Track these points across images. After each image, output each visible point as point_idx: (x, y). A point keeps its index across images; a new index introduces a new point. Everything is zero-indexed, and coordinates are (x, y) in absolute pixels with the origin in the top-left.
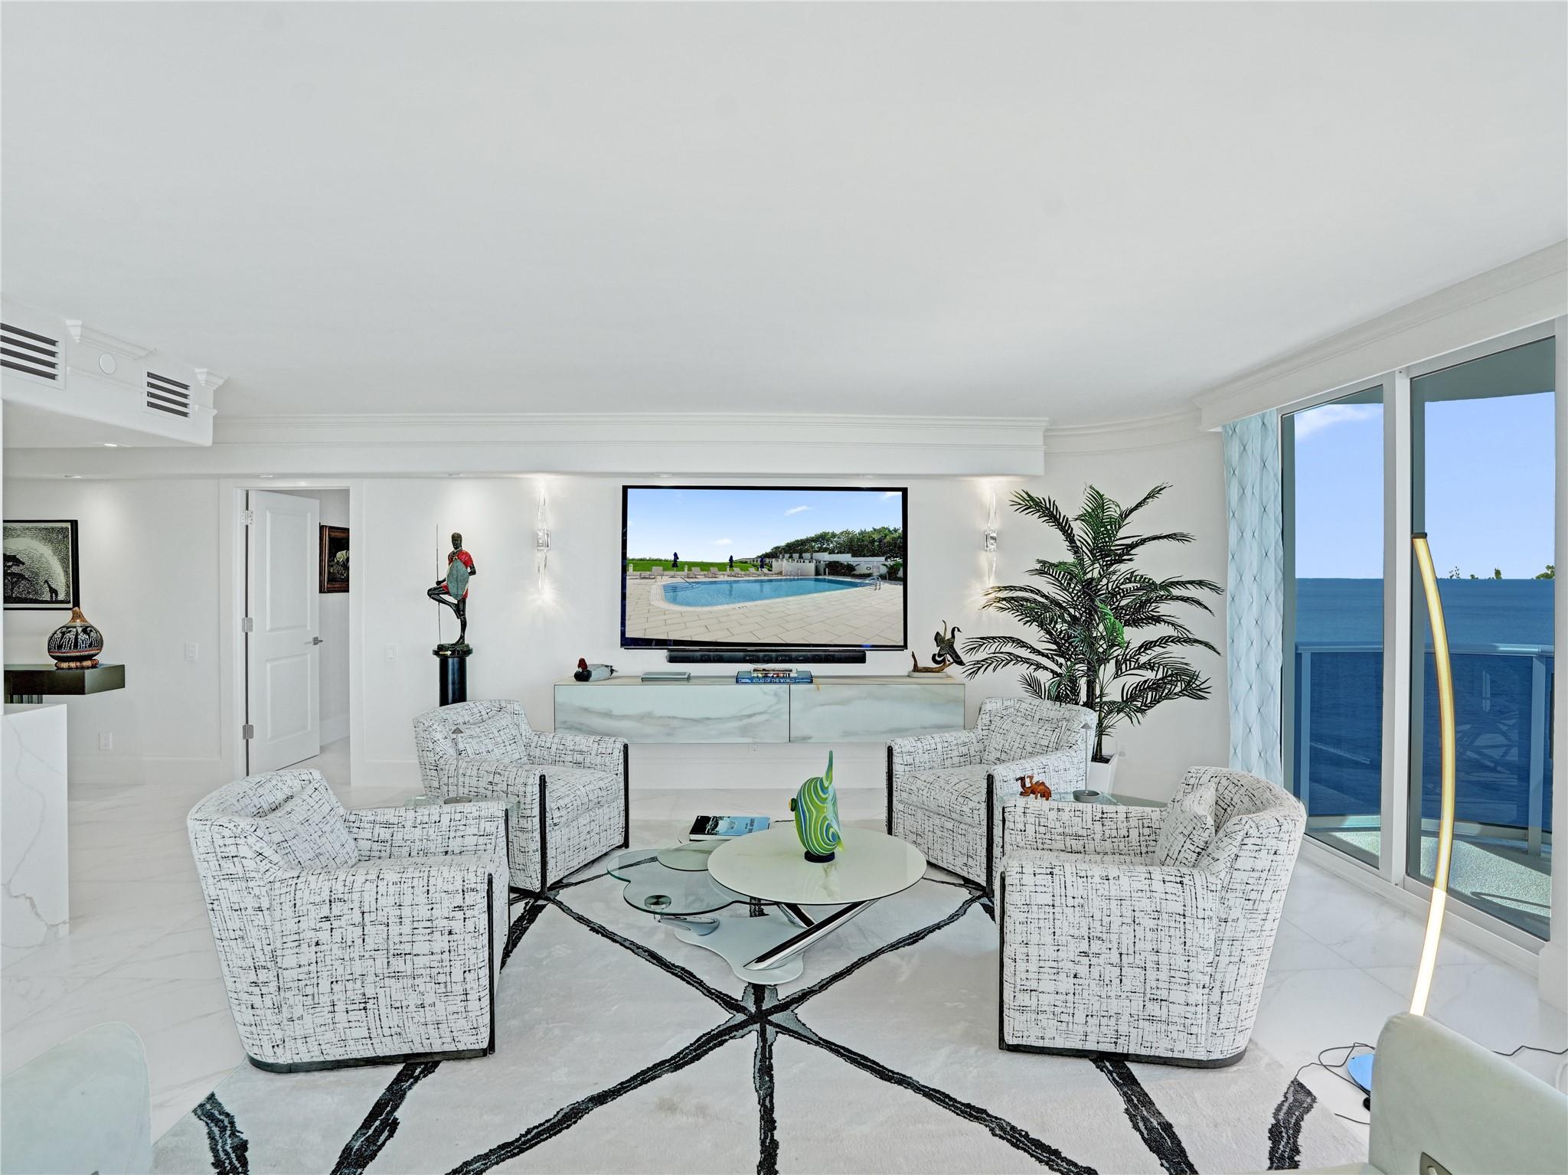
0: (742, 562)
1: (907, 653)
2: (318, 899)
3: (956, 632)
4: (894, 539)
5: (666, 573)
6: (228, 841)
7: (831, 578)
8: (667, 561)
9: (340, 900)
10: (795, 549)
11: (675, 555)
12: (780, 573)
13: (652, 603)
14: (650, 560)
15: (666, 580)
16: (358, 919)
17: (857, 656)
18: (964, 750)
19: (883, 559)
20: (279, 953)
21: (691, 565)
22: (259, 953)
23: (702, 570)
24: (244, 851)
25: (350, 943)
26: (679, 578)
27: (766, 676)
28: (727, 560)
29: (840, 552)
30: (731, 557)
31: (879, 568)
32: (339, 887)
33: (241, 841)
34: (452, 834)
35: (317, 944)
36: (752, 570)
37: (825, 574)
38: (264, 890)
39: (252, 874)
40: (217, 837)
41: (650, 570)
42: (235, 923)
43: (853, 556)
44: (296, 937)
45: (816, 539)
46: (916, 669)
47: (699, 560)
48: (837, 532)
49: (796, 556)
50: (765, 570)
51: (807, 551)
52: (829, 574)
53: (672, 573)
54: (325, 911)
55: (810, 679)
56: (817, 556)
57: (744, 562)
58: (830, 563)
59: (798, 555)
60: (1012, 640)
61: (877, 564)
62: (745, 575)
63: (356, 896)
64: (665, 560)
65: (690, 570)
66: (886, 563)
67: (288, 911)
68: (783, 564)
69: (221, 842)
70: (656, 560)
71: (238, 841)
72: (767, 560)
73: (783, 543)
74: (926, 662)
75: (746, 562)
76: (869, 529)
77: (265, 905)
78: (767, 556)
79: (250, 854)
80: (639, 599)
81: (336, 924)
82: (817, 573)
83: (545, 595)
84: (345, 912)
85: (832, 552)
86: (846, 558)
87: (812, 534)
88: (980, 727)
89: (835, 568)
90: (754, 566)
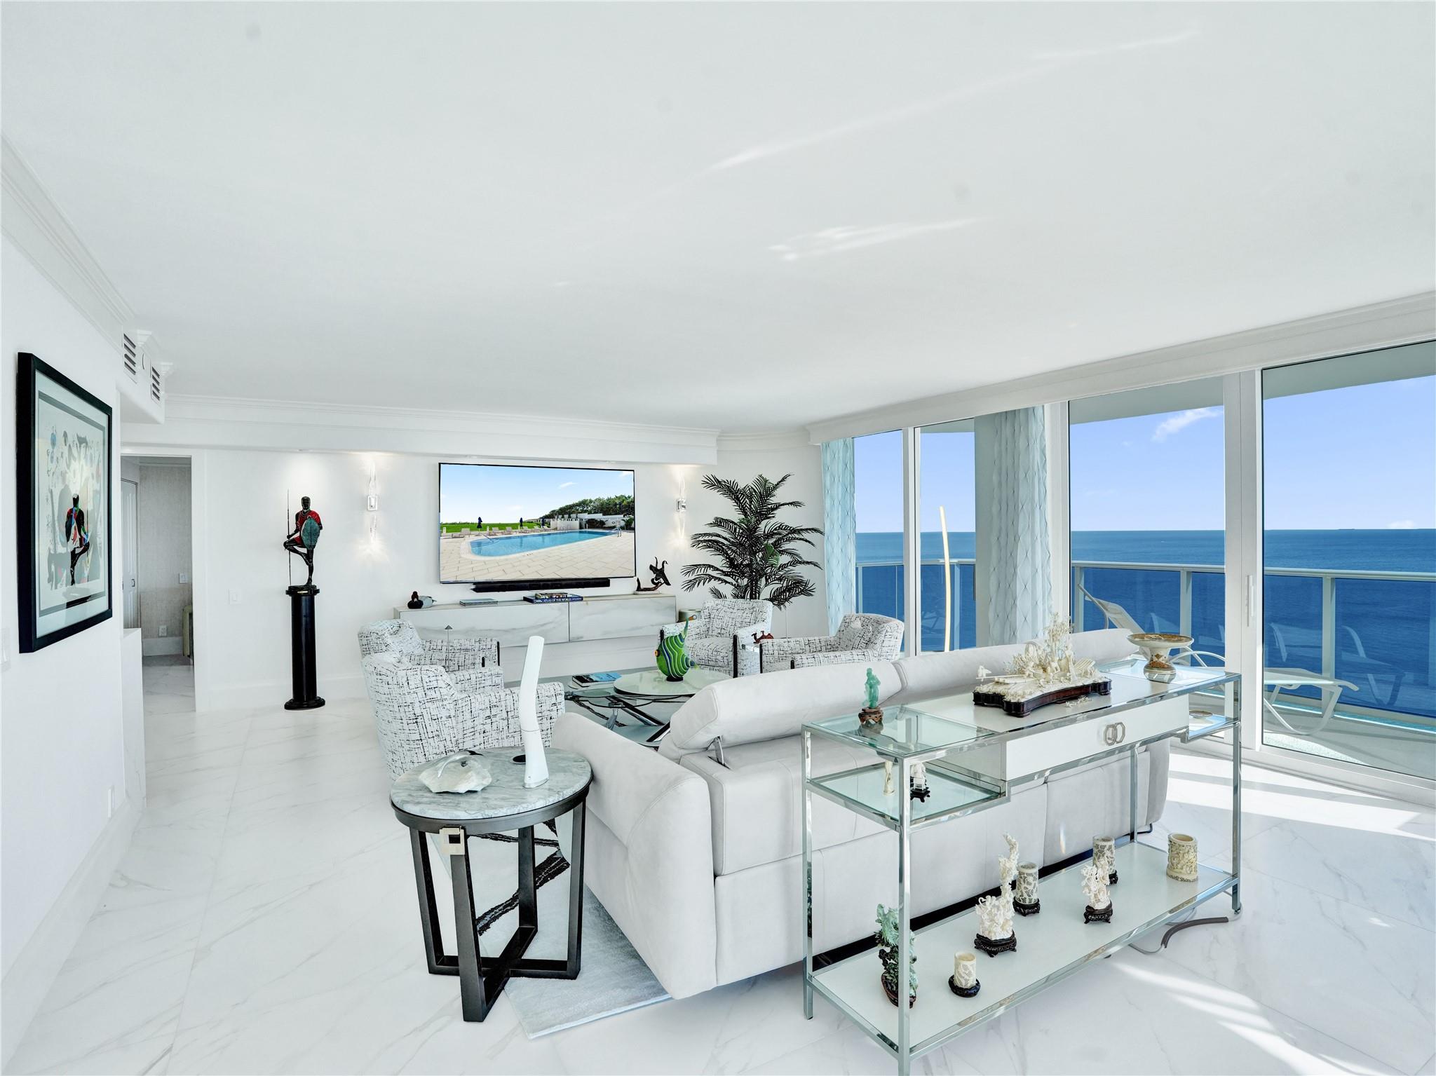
0: (529, 522)
1: (635, 578)
2: (483, 707)
3: (665, 564)
4: (628, 503)
5: (472, 533)
6: (432, 679)
7: (590, 530)
8: (473, 524)
9: (495, 706)
10: (566, 512)
11: (480, 519)
12: (556, 529)
13: (462, 556)
14: (460, 524)
15: (473, 538)
16: (505, 715)
17: (604, 582)
18: (698, 631)
19: (622, 516)
20: (460, 741)
21: (492, 526)
22: (449, 743)
23: (500, 529)
24: (441, 684)
25: (501, 730)
26: (482, 536)
27: (551, 597)
28: (518, 521)
29: (595, 513)
30: (521, 519)
31: (620, 522)
32: (493, 699)
33: (440, 678)
34: (478, 686)
35: (484, 732)
36: (536, 527)
37: (586, 528)
38: (452, 705)
39: (446, 697)
40: (424, 677)
41: (460, 531)
42: (433, 727)
43: (604, 515)
44: (473, 730)
45: (580, 504)
46: (639, 589)
47: (498, 522)
48: (593, 499)
49: (566, 516)
50: (546, 527)
51: (573, 512)
52: (589, 528)
53: (477, 532)
54: (488, 713)
55: (581, 599)
56: (580, 515)
57: (530, 522)
58: (589, 520)
59: (567, 516)
60: (710, 566)
61: (618, 520)
62: (531, 531)
63: (503, 703)
64: (472, 523)
65: (491, 529)
66: (625, 519)
67: (468, 715)
68: (558, 523)
69: (427, 680)
70: (465, 524)
71: (438, 678)
72: (547, 520)
73: (557, 508)
74: (646, 583)
75: (532, 522)
76: (613, 497)
77: (452, 714)
78: (547, 517)
79: (444, 686)
80: (451, 553)
81: (494, 719)
82: (581, 527)
83: (373, 546)
84: (499, 712)
85: (590, 513)
86: (599, 517)
87: (576, 501)
88: (703, 617)
89: (592, 524)
90: (538, 524)
